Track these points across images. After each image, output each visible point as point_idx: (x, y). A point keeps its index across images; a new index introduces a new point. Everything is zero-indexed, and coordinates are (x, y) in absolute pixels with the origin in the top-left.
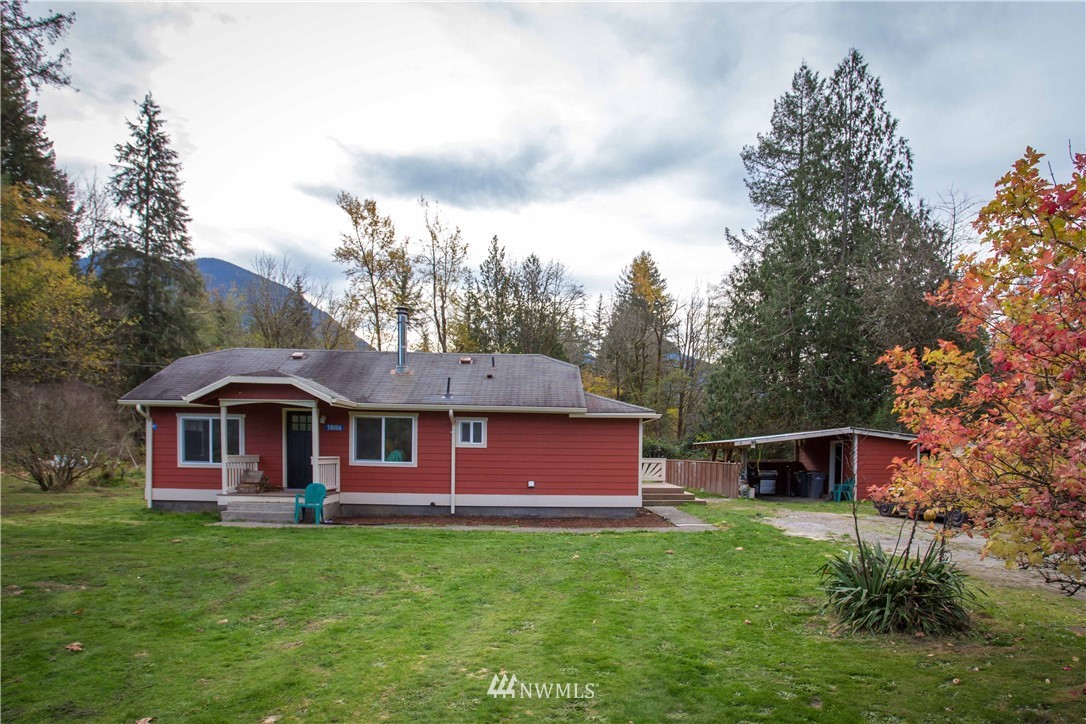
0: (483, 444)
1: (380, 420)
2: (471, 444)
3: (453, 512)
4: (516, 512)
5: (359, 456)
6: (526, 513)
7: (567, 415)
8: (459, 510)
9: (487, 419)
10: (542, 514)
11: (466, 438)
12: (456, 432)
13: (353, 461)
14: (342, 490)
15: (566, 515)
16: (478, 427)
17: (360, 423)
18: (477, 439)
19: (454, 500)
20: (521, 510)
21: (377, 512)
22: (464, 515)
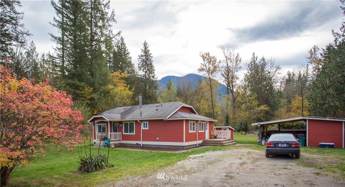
0: (148, 128)
1: (128, 123)
2: (145, 128)
3: (142, 146)
4: (155, 146)
5: (125, 132)
6: (157, 146)
7: (163, 120)
8: (144, 145)
9: (148, 122)
10: (161, 147)
11: (144, 127)
12: (142, 125)
13: (124, 133)
14: (122, 140)
15: (166, 147)
16: (146, 123)
17: (125, 124)
18: (147, 127)
19: (141, 143)
20: (156, 146)
21: (128, 145)
22: (144, 147)
